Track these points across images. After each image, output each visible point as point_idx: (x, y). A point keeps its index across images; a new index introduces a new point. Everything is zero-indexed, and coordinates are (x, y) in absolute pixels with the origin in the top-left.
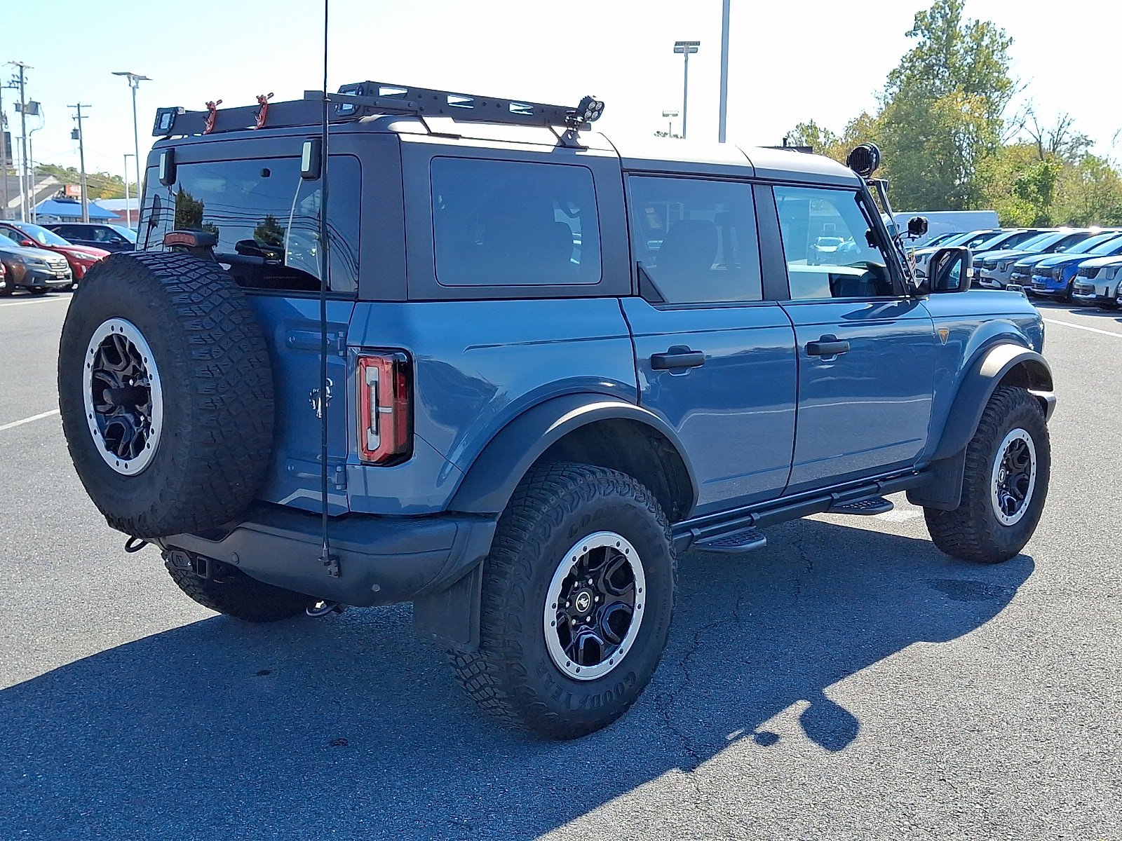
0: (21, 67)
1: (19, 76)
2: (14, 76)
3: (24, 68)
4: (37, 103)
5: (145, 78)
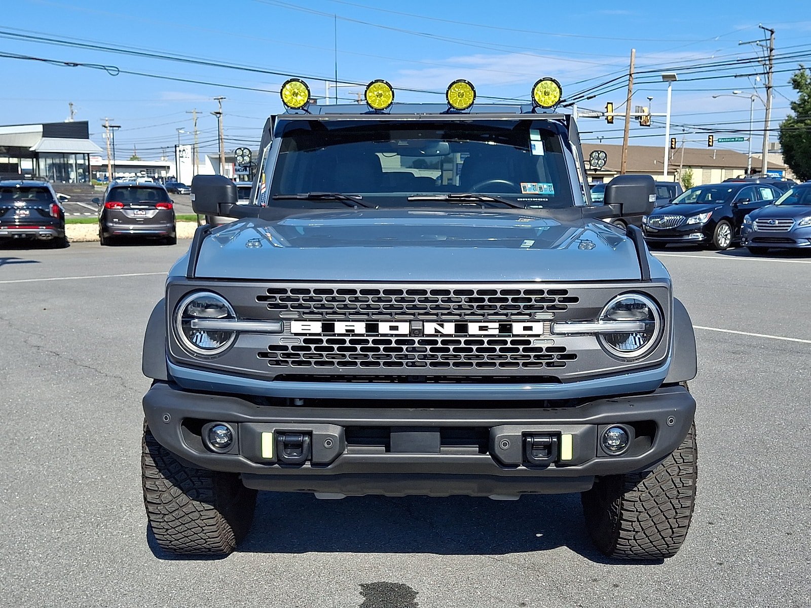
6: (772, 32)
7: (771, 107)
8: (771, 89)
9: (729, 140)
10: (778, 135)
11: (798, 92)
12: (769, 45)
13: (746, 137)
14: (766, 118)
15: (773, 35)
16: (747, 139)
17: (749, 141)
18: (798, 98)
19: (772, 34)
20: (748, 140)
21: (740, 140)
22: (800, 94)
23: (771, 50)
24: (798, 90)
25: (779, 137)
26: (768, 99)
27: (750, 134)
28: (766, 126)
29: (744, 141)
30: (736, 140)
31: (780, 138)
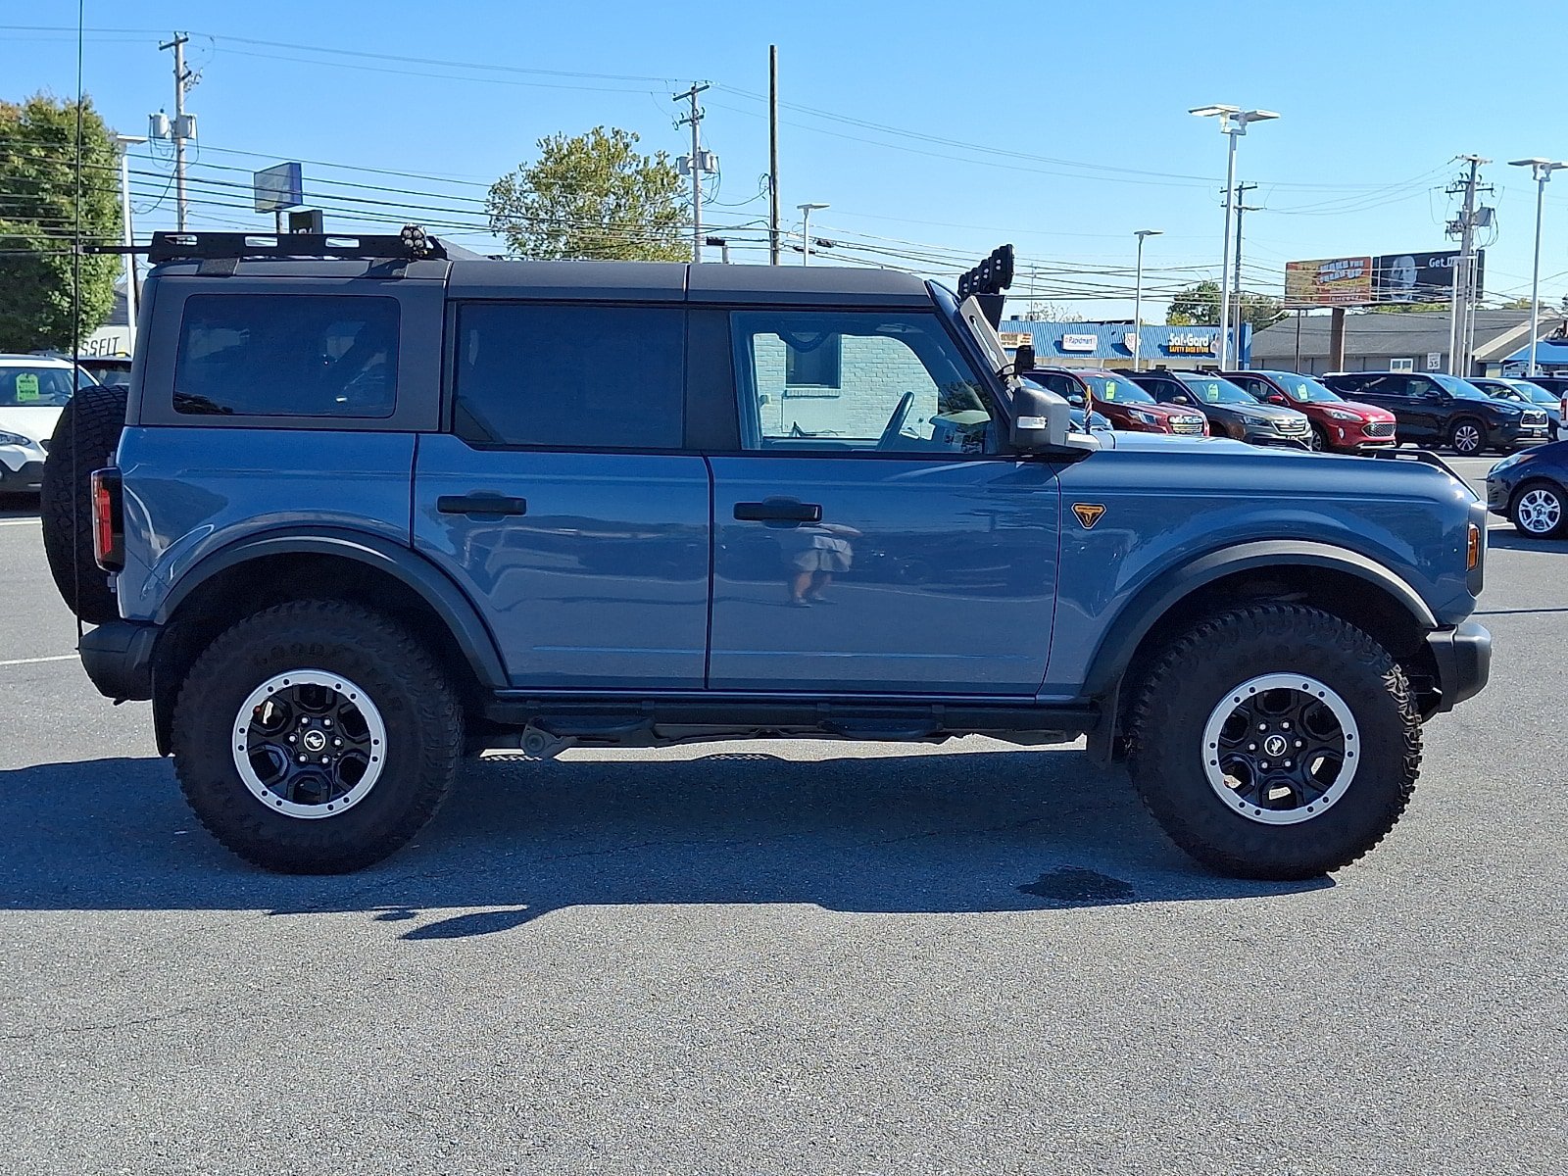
0: (1474, 162)
1: (1469, 174)
2: (1462, 175)
3: (1478, 163)
4: (1489, 209)
5: (1559, 166)
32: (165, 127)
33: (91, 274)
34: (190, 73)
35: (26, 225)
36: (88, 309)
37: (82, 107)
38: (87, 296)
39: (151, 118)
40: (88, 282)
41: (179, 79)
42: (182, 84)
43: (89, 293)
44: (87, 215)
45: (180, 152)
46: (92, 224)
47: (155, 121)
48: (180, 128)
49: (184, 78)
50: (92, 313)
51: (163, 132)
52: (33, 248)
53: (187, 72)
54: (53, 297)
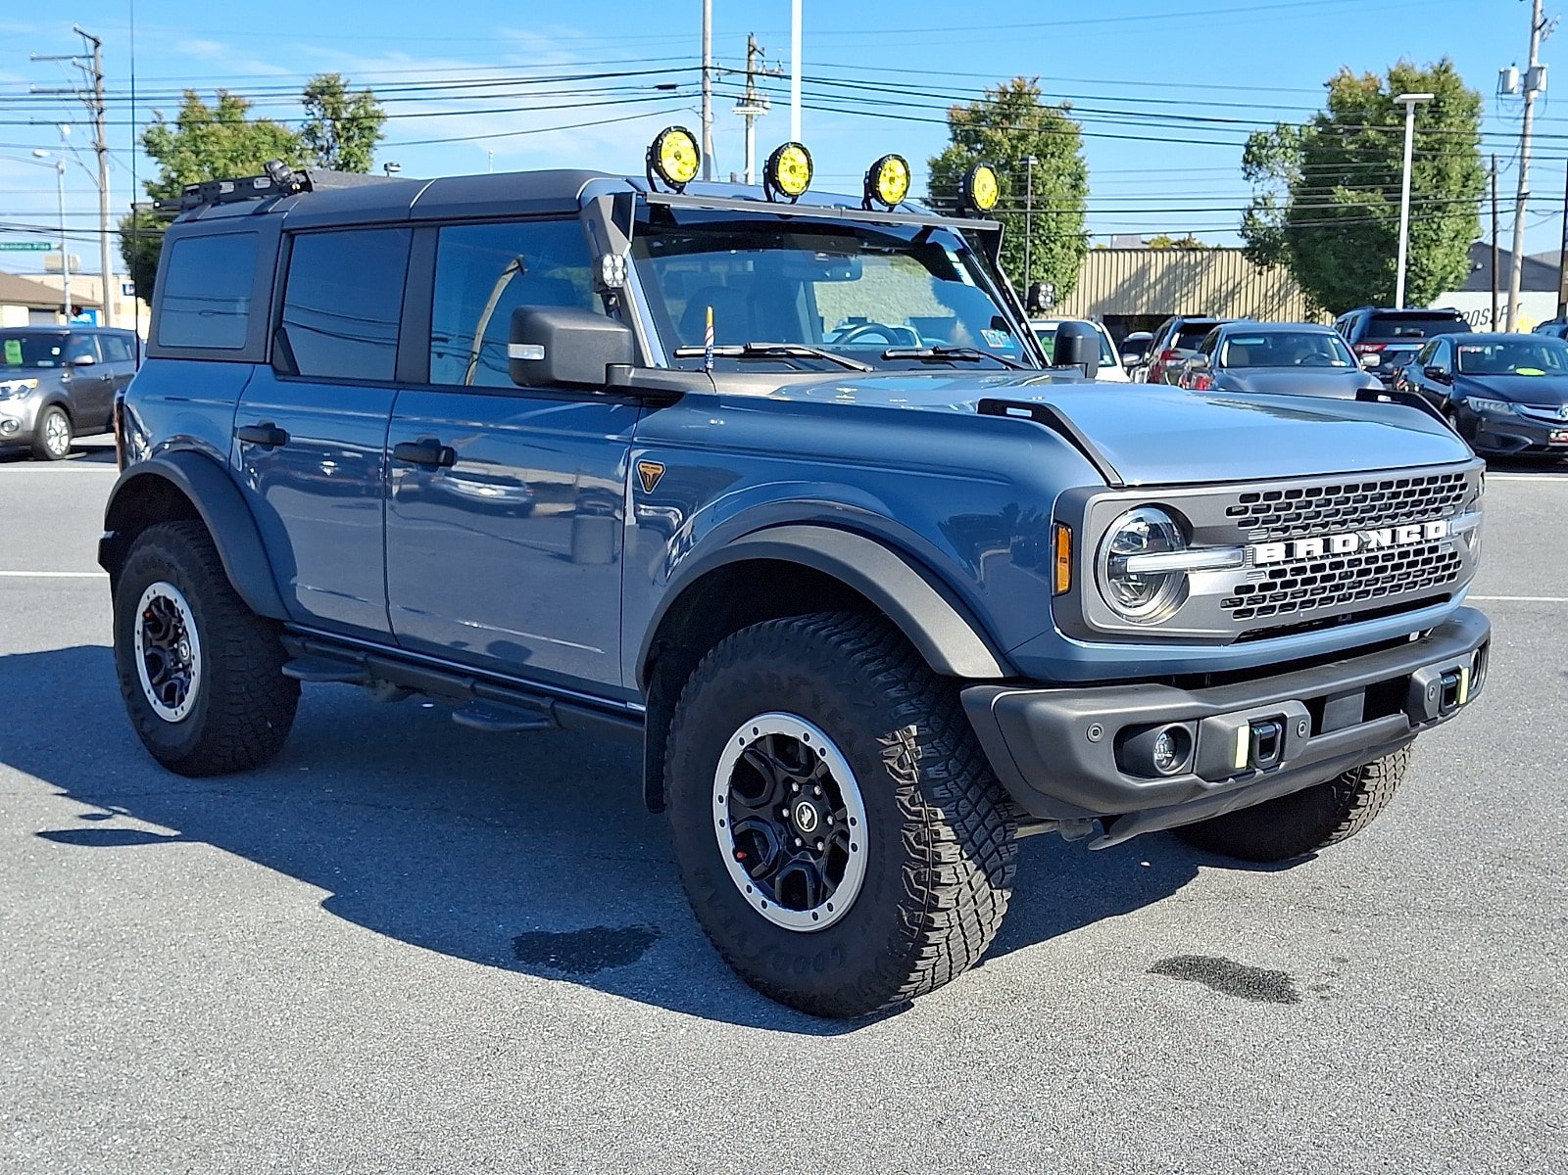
6: (97, 44)
7: (108, 187)
8: (104, 153)
9: (20, 247)
10: (116, 241)
11: (157, 163)
12: (93, 68)
13: (55, 243)
14: (101, 209)
15: (99, 48)
16: (57, 246)
17: (62, 250)
18: (159, 174)
19: (96, 47)
20: (60, 248)
21: (43, 247)
22: (160, 166)
23: (99, 78)
24: (156, 159)
25: (120, 246)
26: (102, 172)
27: (62, 237)
28: (103, 224)
29: (52, 252)
30: (35, 246)
31: (122, 248)
32: (1515, 80)
33: (1432, 239)
34: (1546, 21)
35: (1369, 194)
36: (1424, 275)
37: (1443, 70)
38: (1425, 262)
39: (1501, 73)
40: (1428, 247)
41: (1534, 29)
42: (1538, 33)
43: (1428, 259)
44: (1431, 180)
45: (1528, 105)
46: (1437, 187)
47: (1504, 75)
48: (1529, 82)
49: (1539, 28)
50: (1429, 278)
51: (1511, 87)
52: (1374, 216)
53: (1543, 19)
54: (1390, 264)
